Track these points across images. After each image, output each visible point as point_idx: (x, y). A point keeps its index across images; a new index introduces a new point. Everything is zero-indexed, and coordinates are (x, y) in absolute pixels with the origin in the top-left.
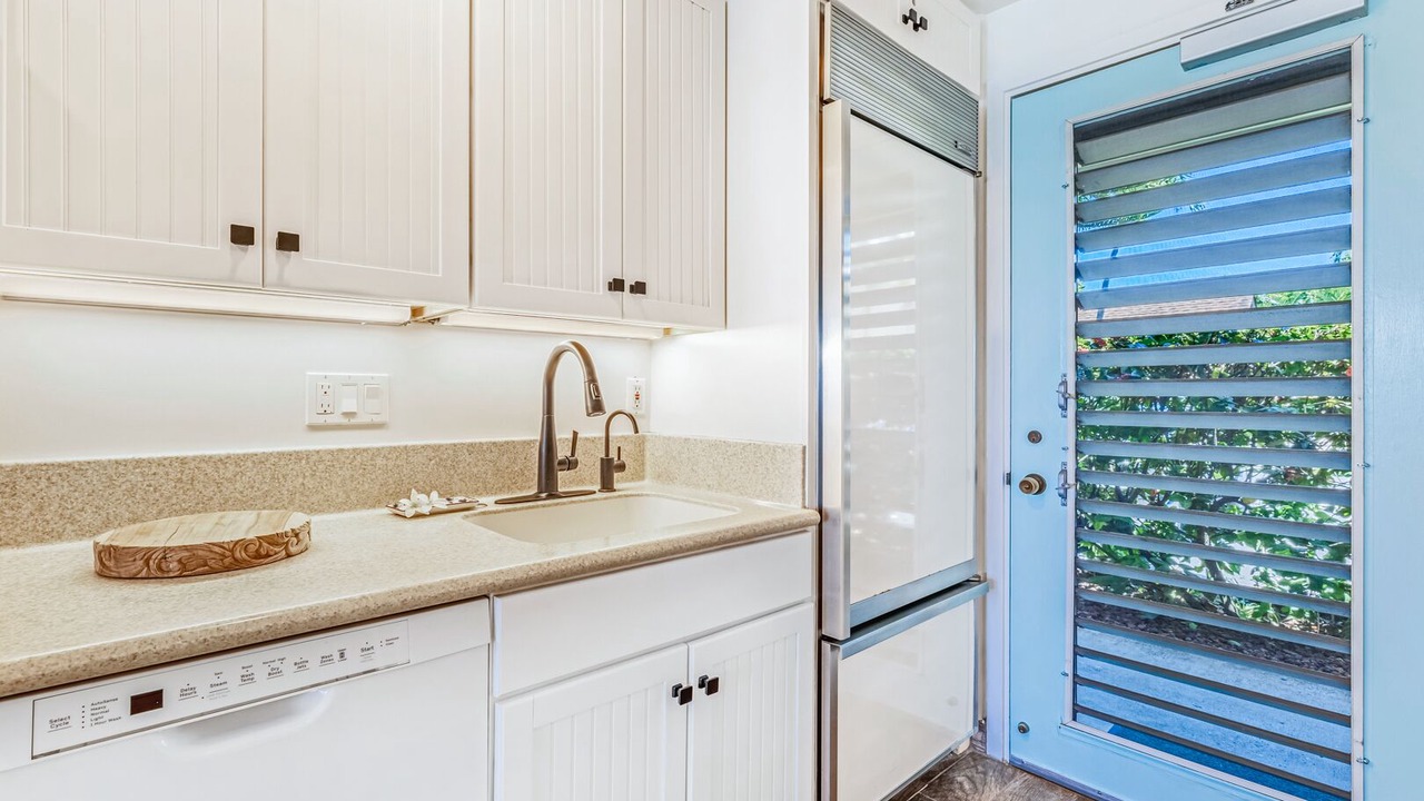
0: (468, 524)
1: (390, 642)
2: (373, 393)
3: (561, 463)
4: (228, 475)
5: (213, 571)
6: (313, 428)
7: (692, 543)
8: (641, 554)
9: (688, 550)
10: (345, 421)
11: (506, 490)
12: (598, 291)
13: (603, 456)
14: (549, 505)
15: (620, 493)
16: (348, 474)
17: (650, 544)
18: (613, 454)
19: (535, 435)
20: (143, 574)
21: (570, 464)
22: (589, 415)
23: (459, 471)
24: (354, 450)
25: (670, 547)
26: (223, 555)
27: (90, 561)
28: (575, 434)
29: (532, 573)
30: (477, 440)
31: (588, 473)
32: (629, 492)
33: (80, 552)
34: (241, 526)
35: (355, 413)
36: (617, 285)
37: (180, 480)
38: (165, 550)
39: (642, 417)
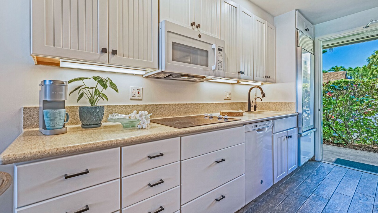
6: (225, 99)
12: (264, 77)
13: (254, 105)
15: (257, 111)
35: (228, 97)
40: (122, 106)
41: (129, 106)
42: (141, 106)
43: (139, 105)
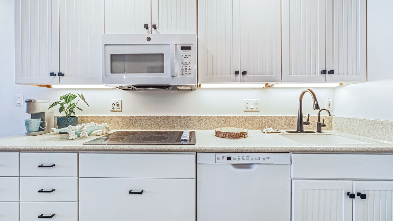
0: (280, 136)
1: (268, 158)
2: (257, 104)
3: (304, 123)
4: (231, 120)
5: (233, 138)
6: (245, 111)
7: (354, 150)
8: (335, 150)
9: (353, 152)
10: (251, 110)
11: (288, 129)
12: (317, 74)
13: (318, 122)
14: (301, 134)
15: (323, 133)
16: (252, 122)
17: (338, 148)
18: (321, 121)
19: (297, 115)
20: (223, 137)
21: (307, 123)
22: (314, 110)
23: (276, 123)
24: (253, 116)
25: (346, 150)
26: (235, 135)
27: (215, 133)
28: (309, 115)
29: (301, 149)
30: (281, 116)
31: (313, 127)
32: (327, 133)
33: (213, 132)
34: (236, 130)
35: (253, 108)
36: (324, 72)
37: (224, 121)
38: (227, 133)
39: (332, 111)
40: (101, 116)
41: (108, 117)
42: (119, 117)
43: (117, 117)
